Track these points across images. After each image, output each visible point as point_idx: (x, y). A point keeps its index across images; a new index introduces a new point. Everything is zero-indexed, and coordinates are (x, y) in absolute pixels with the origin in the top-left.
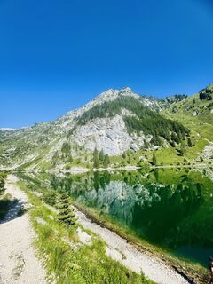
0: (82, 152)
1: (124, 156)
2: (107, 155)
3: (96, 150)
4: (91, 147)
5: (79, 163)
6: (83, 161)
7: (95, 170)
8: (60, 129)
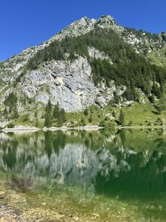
0: (32, 106)
1: (86, 113)
2: (63, 110)
3: (49, 103)
4: (44, 99)
5: (26, 120)
6: (32, 118)
7: (45, 129)
8: (9, 74)
